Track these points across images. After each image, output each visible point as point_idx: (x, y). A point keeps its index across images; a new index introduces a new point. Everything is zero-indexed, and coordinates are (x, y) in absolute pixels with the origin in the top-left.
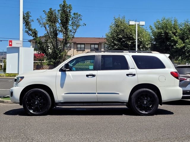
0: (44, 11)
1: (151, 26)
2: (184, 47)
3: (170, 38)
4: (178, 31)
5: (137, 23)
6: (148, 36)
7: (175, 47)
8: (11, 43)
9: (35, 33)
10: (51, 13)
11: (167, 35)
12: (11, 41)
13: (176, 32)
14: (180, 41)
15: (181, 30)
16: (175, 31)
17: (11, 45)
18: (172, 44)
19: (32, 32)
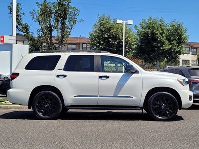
0: (37, 3)
1: (136, 26)
2: (171, 48)
3: (157, 39)
4: (165, 31)
5: (125, 22)
6: (134, 36)
7: (162, 48)
8: (2, 39)
9: (26, 29)
10: (45, 6)
11: (154, 36)
12: (3, 37)
13: (163, 33)
14: (166, 42)
15: (167, 30)
16: (161, 32)
17: (3, 41)
18: (159, 45)
19: (23, 28)
